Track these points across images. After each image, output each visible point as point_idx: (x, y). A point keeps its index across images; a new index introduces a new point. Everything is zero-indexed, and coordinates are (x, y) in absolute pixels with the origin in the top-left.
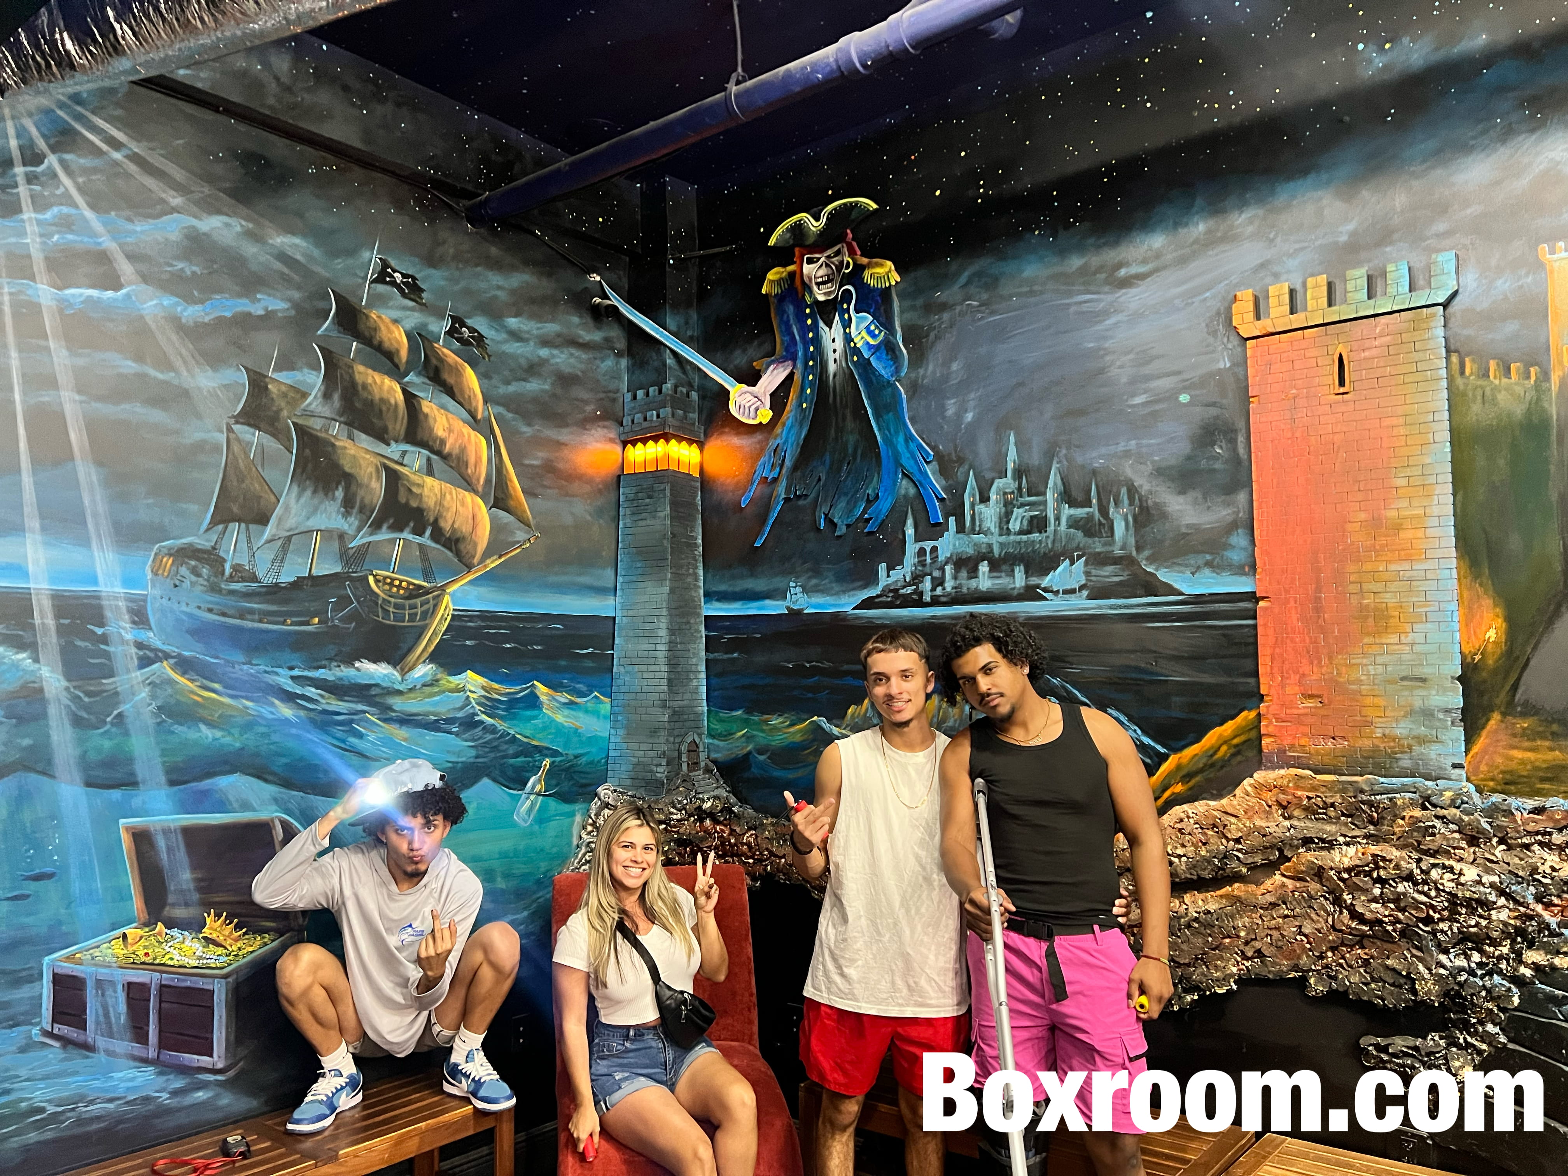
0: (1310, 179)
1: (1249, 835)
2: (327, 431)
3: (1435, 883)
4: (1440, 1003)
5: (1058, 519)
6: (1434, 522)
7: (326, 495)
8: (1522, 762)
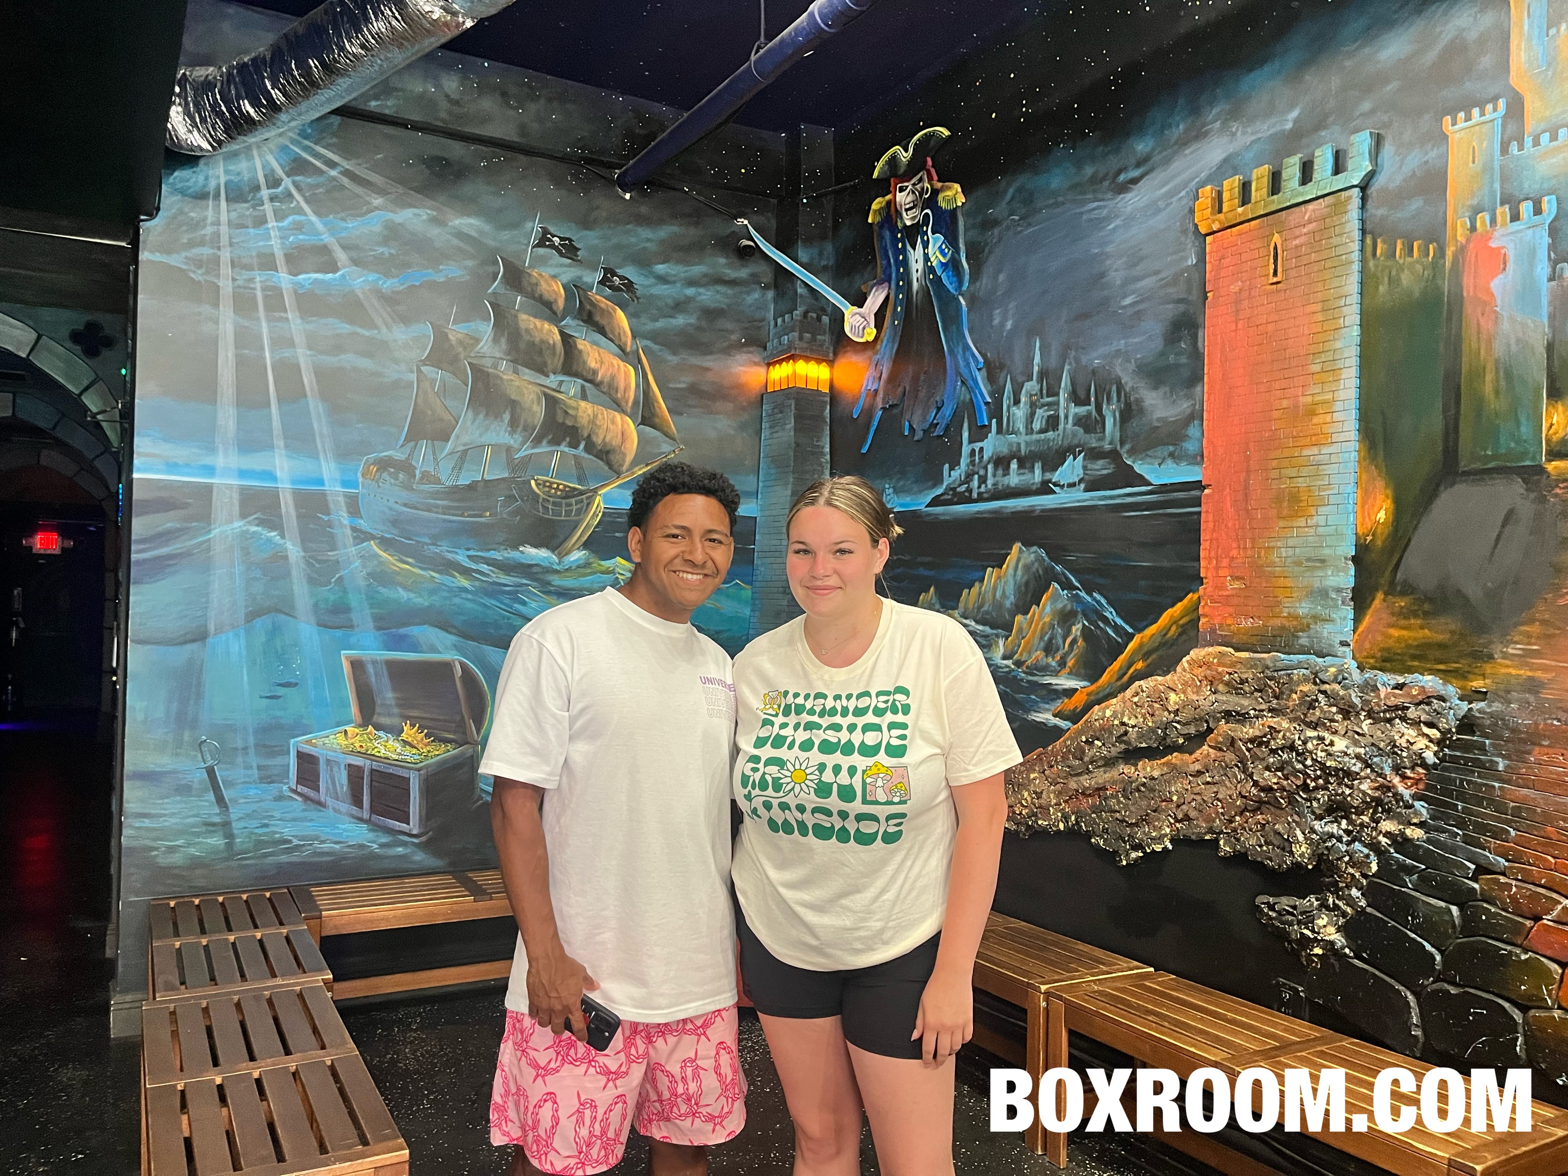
0: (1267, 68)
1: (1184, 707)
2: (496, 368)
3: (1311, 752)
4: (1314, 867)
5: (1066, 417)
6: (1338, 406)
7: (496, 417)
8: (1399, 640)
